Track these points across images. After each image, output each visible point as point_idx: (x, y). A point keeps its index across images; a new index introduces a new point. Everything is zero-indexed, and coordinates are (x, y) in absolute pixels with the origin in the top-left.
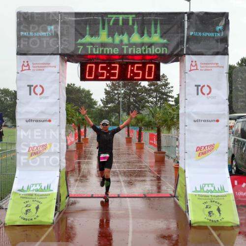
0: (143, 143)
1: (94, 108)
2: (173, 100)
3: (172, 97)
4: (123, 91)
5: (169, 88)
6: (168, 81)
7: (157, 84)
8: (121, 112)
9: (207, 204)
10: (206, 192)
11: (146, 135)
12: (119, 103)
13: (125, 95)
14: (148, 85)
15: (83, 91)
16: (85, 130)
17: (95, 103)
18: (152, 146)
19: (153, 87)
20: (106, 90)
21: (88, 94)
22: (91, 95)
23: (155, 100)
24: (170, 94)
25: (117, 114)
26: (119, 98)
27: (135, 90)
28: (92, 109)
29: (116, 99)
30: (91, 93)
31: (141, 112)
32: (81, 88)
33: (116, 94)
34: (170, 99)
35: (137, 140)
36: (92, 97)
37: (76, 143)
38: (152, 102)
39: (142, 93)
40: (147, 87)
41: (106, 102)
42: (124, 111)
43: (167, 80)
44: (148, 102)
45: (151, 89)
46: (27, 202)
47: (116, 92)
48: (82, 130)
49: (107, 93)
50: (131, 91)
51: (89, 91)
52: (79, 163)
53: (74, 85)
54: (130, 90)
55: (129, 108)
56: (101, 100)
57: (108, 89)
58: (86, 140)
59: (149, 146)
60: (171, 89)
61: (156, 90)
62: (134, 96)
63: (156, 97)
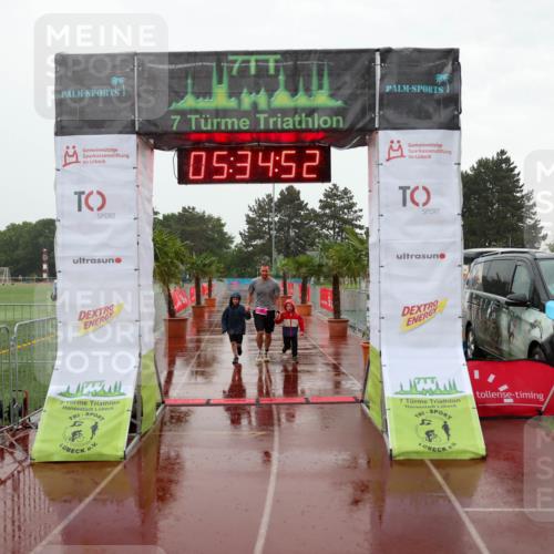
0: (310, 306)
1: (229, 248)
2: (363, 232)
3: (361, 227)
4: (276, 219)
5: (356, 212)
6: (354, 200)
7: (335, 205)
8: (275, 254)
9: (423, 417)
10: (420, 393)
11: (315, 292)
12: (270, 239)
13: (282, 226)
14: (320, 208)
15: (210, 219)
16: (210, 286)
17: (230, 240)
18: (324, 310)
19: (327, 211)
20: (248, 216)
21: (218, 225)
22: (223, 225)
23: (332, 232)
24: (358, 223)
25: (268, 258)
26: (270, 229)
27: (297, 215)
28: (225, 250)
29: (265, 232)
30: (223, 222)
31: (308, 253)
32: (206, 214)
33: (265, 223)
34: (358, 231)
35: (299, 300)
36: (226, 229)
37: (193, 307)
38: (327, 236)
39: (311, 220)
40: (318, 210)
41: (248, 238)
42: (279, 252)
43: (351, 198)
44: (319, 236)
45: (325, 214)
46: (75, 416)
47: (265, 220)
48: (205, 284)
49: (250, 221)
50: (291, 218)
51: (219, 220)
52: (199, 341)
53: (194, 209)
54: (288, 216)
55: (288, 246)
56: (241, 234)
57: (252, 215)
58: (211, 302)
59: (320, 309)
60: (359, 214)
61: (334, 216)
62: (295, 225)
63: (333, 228)
